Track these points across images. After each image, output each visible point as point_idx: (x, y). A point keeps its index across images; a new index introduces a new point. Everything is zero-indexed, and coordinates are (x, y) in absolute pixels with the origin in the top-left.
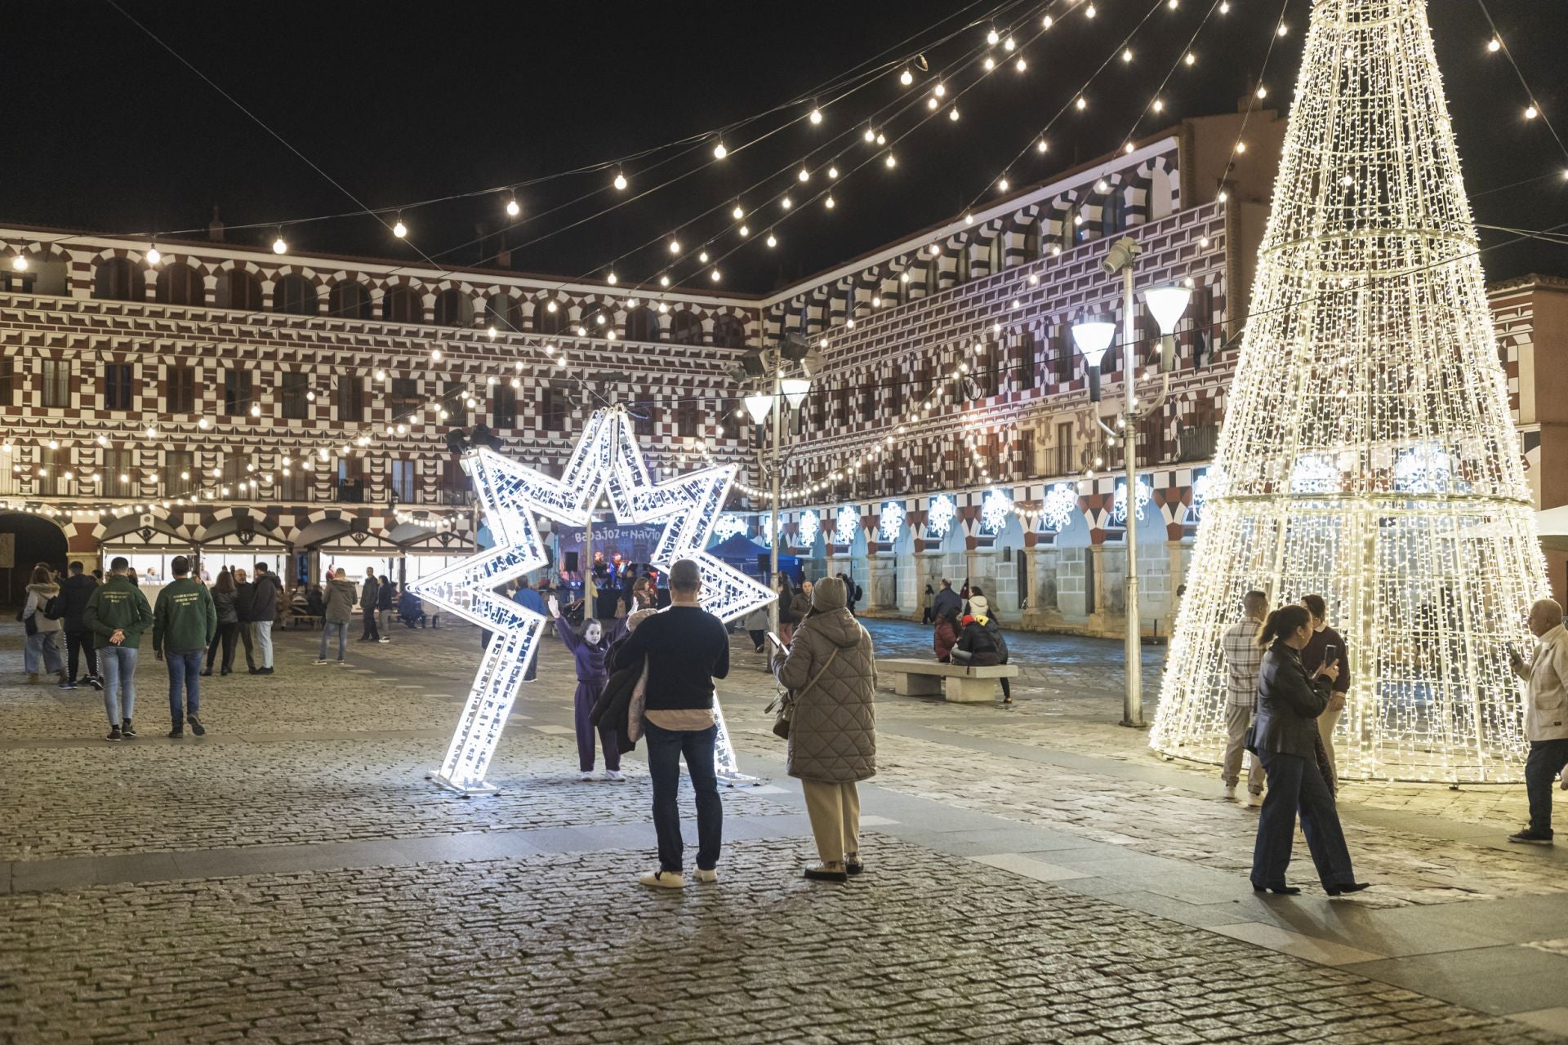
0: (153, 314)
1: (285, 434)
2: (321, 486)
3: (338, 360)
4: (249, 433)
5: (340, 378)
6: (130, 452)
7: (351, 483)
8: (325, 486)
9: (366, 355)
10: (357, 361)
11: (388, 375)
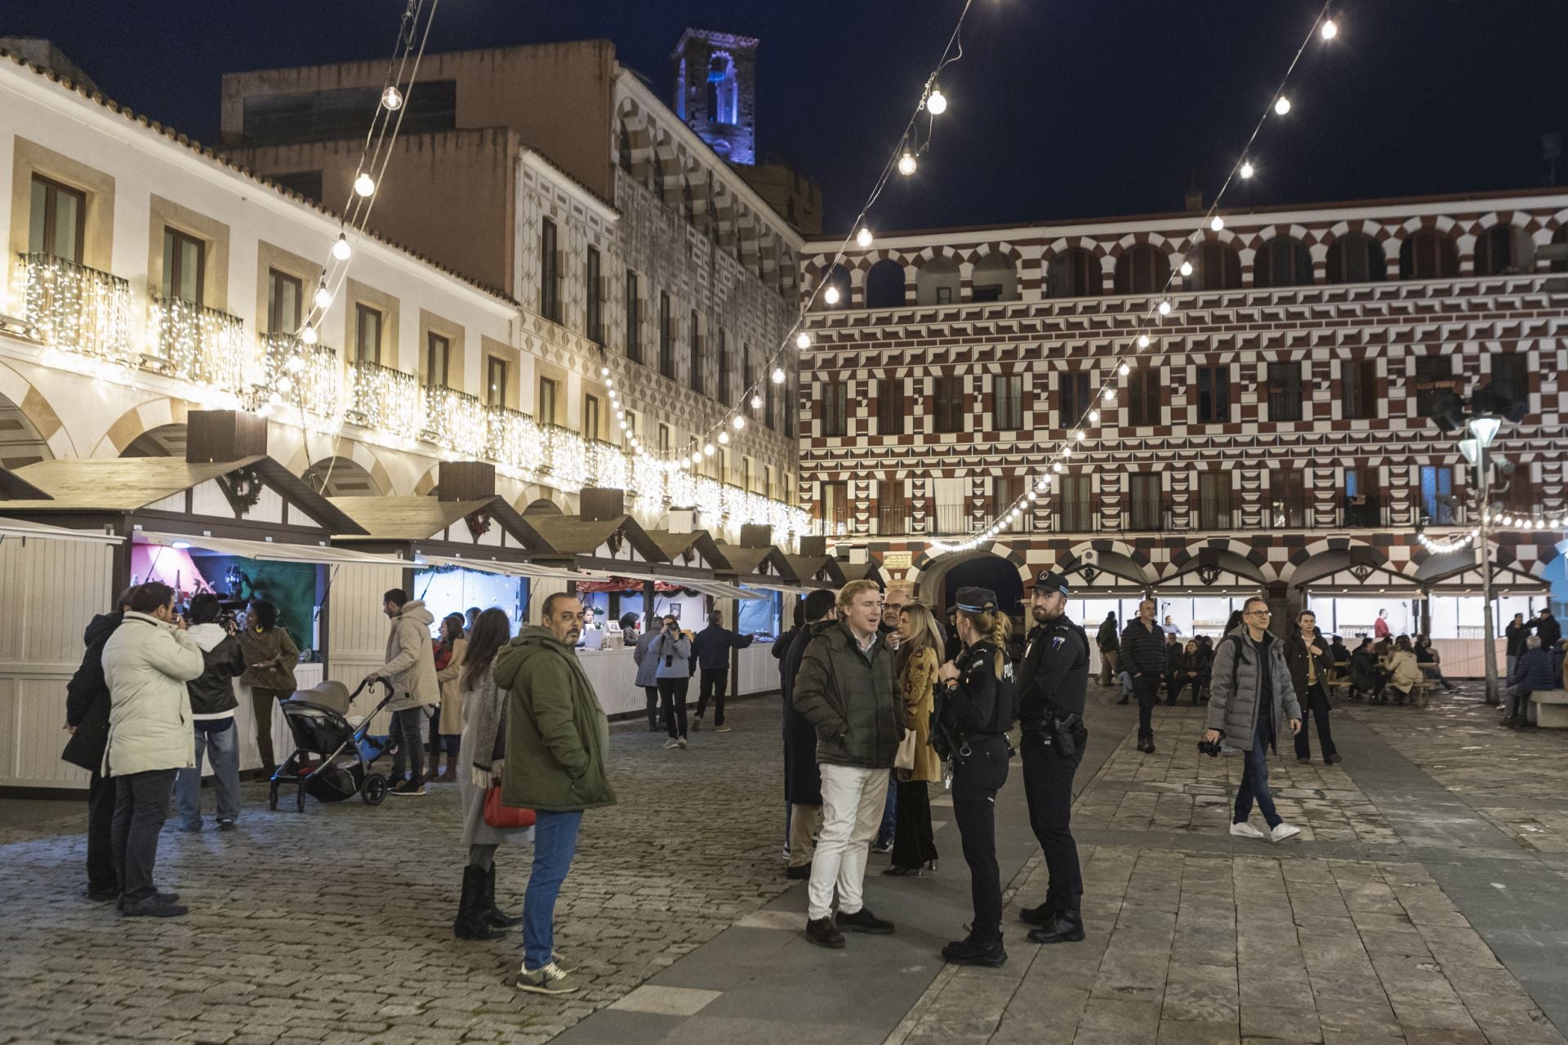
1: (1274, 442)
2: (1321, 507)
3: (1340, 339)
4: (1228, 444)
5: (1344, 363)
7: (1361, 501)
8: (1328, 507)
9: (1379, 329)
10: (1366, 338)
11: (1409, 351)
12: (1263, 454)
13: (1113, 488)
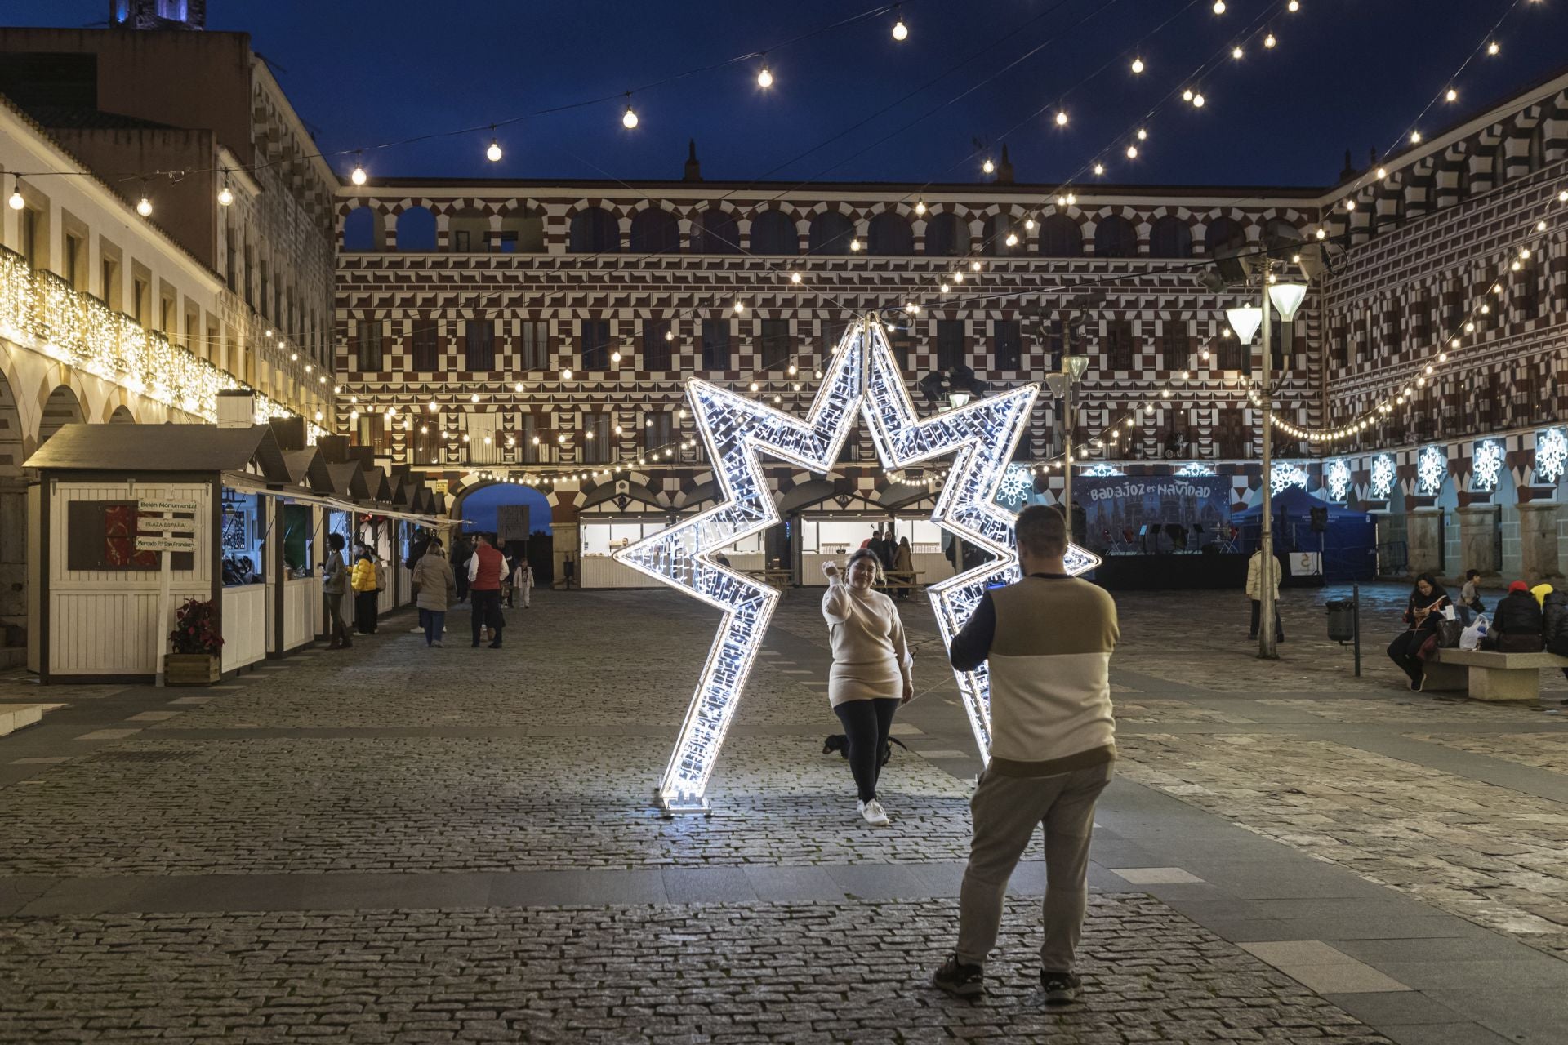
6: (609, 414)
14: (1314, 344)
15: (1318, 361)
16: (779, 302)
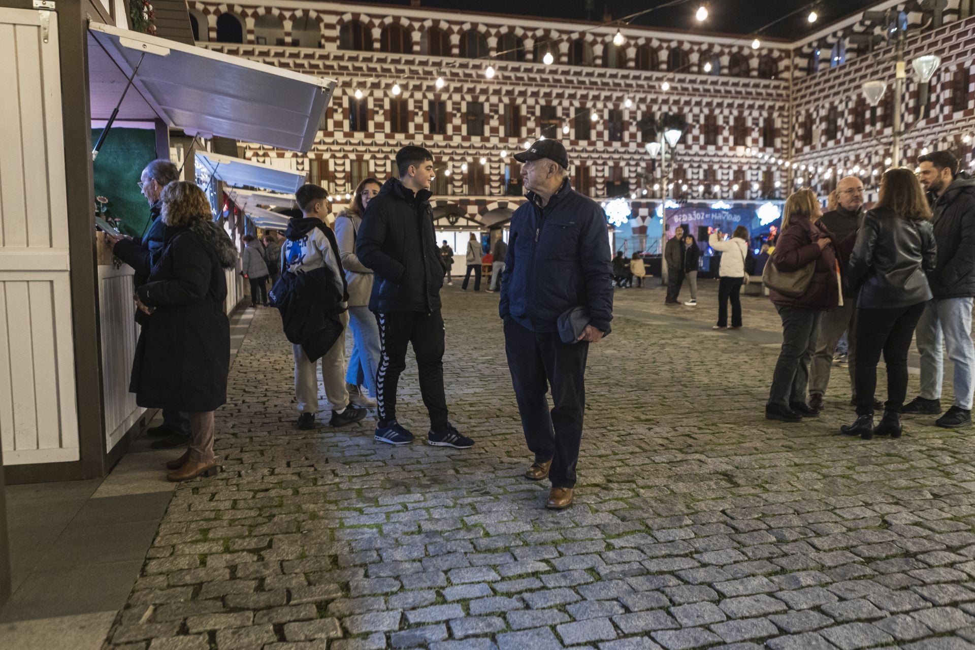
0: (380, 60)
1: (469, 147)
2: (494, 184)
3: (504, 92)
4: (446, 147)
5: (506, 106)
6: (367, 162)
7: (515, 182)
8: (497, 184)
9: (522, 89)
10: (516, 93)
11: (537, 102)
12: (464, 154)
13: (381, 169)
14: (785, 132)
15: (787, 143)
16: (478, 91)
